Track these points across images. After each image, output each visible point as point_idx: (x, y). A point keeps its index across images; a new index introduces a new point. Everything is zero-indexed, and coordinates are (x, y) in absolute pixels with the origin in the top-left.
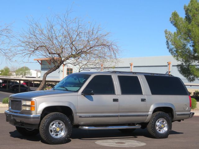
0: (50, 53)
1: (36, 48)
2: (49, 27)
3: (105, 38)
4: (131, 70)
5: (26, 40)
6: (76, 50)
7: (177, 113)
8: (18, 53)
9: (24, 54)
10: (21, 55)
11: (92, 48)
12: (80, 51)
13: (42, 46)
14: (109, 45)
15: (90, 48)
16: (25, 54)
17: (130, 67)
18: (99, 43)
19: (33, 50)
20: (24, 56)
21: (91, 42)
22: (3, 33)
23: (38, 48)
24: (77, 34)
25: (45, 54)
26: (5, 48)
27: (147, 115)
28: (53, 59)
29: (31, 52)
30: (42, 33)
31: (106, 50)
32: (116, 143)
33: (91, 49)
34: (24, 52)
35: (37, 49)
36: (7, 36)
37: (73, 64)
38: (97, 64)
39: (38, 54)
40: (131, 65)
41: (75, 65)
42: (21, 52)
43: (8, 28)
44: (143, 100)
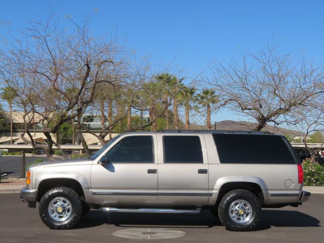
7: (270, 192)
27: (211, 195)
44: (202, 171)
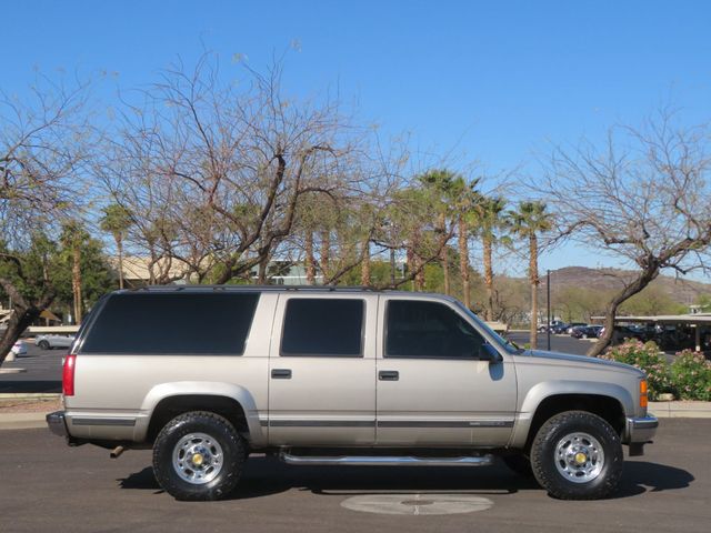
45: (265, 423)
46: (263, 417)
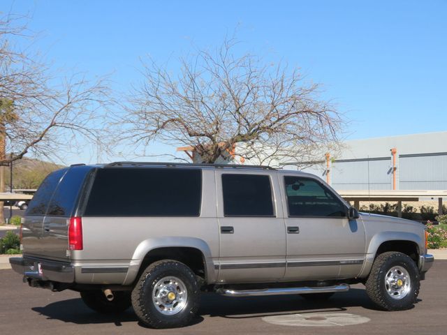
0: (190, 135)
1: (161, 124)
2: (188, 79)
3: (312, 96)
4: (394, 164)
5: (139, 108)
6: (249, 125)
8: (122, 136)
9: (134, 139)
10: (129, 141)
11: (282, 118)
12: (257, 127)
13: (173, 120)
14: (321, 112)
15: (279, 120)
16: (138, 137)
17: (392, 156)
18: (299, 107)
19: (155, 128)
20: (135, 143)
21: (280, 108)
22: (92, 96)
23: (164, 124)
24: (247, 91)
25: (181, 137)
26: (98, 128)
28: (202, 146)
29: (151, 133)
30: (174, 92)
31: (313, 122)
32: (307, 319)
33: (282, 122)
34: (136, 133)
35: (163, 127)
36: (100, 102)
37: (245, 156)
38: (298, 154)
39: (168, 138)
40: (393, 153)
41: (249, 159)
42: (129, 134)
43: (102, 85)
45: (217, 267)
46: (216, 263)
